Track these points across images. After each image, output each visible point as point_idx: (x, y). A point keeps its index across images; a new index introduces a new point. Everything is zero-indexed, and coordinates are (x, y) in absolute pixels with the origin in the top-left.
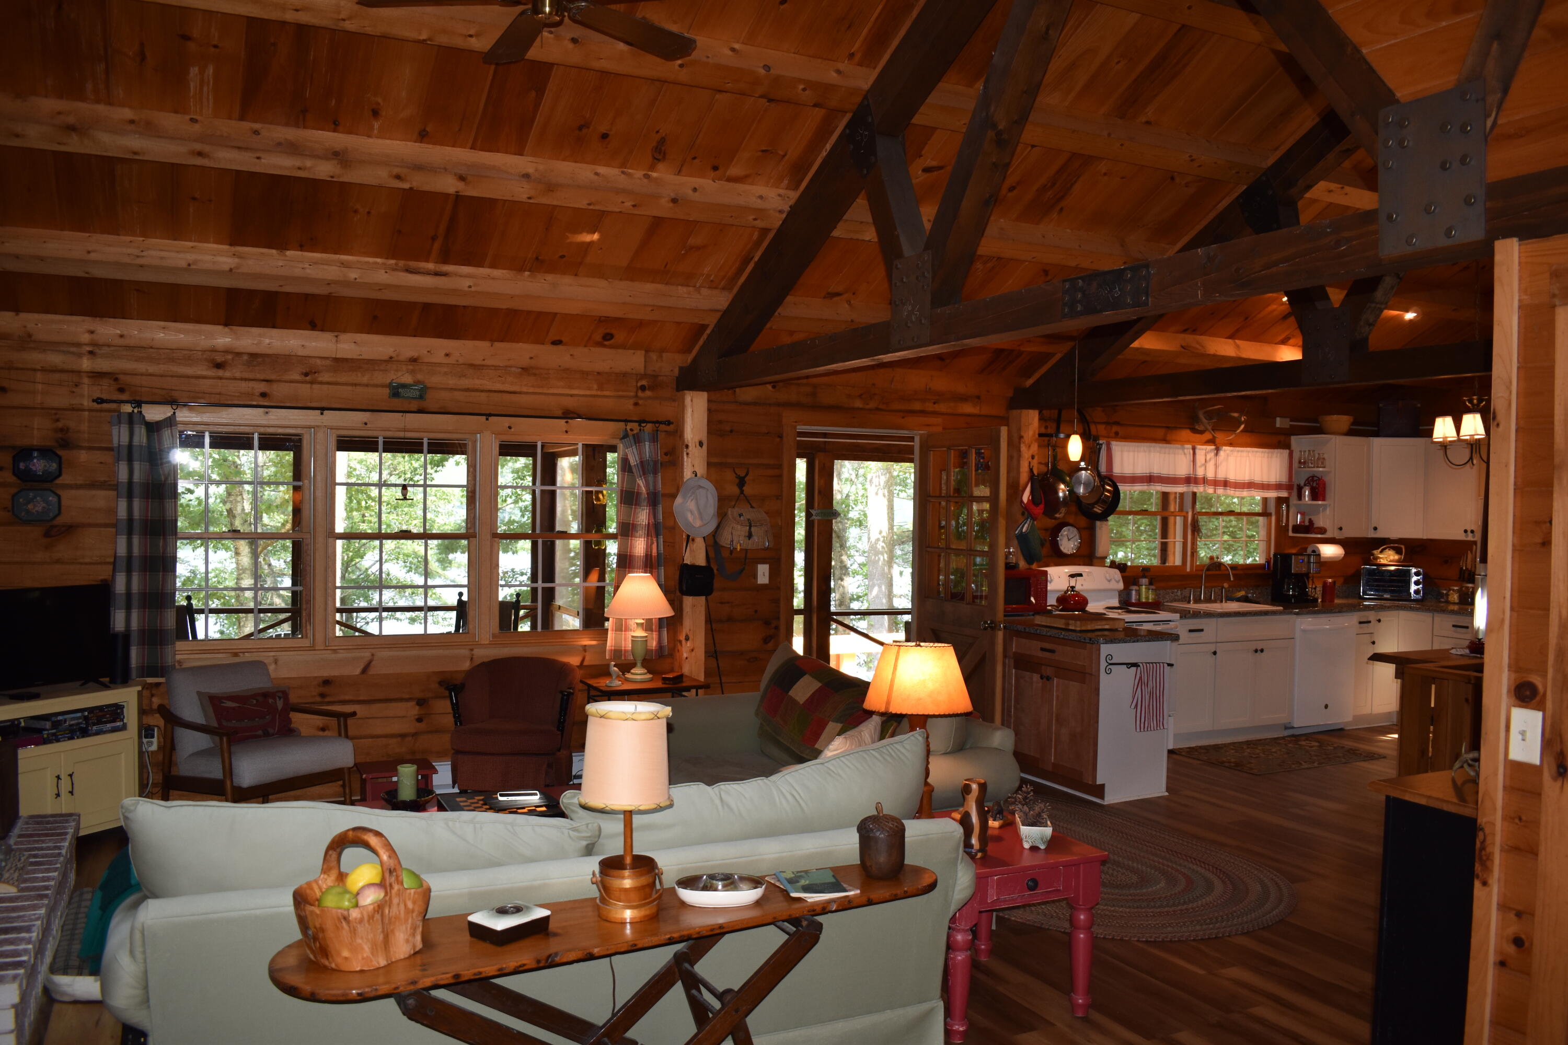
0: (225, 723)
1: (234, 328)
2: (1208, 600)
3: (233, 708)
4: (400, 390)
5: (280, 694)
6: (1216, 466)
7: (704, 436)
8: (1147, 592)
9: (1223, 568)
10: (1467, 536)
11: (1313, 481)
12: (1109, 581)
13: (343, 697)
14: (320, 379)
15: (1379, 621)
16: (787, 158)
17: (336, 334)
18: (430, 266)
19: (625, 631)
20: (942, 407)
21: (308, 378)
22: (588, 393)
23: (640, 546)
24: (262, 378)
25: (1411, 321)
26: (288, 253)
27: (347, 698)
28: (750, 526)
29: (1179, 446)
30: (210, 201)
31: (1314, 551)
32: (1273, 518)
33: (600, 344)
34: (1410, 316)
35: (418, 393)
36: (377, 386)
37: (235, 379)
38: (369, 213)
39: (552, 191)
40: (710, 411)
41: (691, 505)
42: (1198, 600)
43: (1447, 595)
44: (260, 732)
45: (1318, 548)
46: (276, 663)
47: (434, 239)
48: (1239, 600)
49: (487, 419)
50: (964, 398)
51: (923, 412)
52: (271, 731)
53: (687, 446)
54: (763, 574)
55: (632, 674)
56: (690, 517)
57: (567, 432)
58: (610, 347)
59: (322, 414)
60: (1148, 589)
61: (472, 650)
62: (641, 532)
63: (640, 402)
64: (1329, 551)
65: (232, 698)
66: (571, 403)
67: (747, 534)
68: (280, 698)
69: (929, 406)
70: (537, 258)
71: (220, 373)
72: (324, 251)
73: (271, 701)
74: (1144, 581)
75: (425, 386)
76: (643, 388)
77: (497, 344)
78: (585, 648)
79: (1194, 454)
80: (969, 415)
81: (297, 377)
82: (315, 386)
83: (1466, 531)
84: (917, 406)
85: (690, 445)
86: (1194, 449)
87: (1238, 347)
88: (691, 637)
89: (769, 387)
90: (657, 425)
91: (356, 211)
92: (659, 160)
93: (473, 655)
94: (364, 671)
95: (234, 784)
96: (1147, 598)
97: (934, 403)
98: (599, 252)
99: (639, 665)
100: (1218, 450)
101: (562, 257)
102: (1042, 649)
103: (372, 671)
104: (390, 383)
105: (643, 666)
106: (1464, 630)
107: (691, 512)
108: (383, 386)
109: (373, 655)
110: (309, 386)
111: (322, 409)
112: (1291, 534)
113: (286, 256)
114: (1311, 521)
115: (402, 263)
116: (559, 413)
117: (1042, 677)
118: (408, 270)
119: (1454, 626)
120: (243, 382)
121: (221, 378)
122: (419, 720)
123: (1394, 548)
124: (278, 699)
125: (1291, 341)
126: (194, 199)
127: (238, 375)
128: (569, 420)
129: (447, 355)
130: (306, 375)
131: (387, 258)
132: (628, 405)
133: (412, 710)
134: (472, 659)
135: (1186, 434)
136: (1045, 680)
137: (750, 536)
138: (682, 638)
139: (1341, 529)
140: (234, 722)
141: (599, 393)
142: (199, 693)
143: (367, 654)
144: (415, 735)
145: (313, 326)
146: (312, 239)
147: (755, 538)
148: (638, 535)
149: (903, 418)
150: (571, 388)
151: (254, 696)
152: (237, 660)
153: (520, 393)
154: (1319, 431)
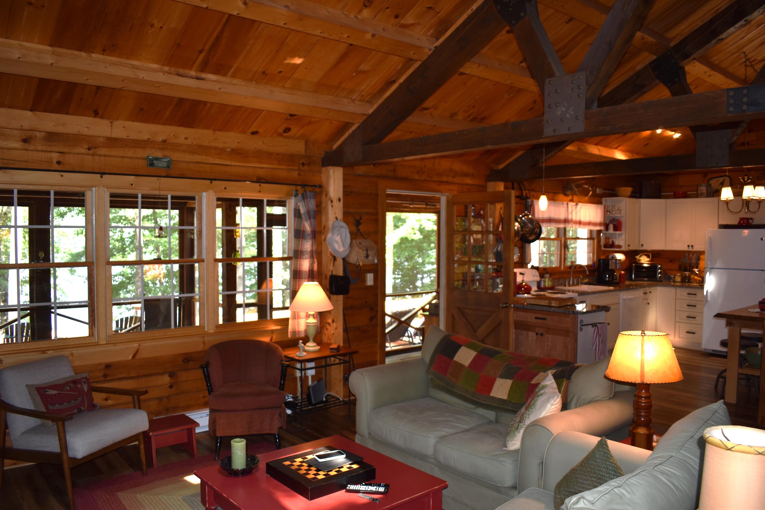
0: (50, 407)
1: (38, 113)
2: (573, 285)
3: (55, 395)
4: (154, 162)
5: (84, 380)
6: (576, 213)
7: (341, 195)
8: (548, 282)
9: (577, 267)
10: (689, 248)
11: (614, 221)
12: (534, 276)
13: (120, 376)
14: (99, 152)
15: (651, 292)
16: (439, 15)
17: (111, 121)
18: (193, 73)
19: (298, 319)
20: (457, 180)
21: (91, 152)
22: (272, 166)
23: (305, 265)
24: (57, 150)
25: (677, 139)
26: (93, 55)
27: (122, 376)
28: (367, 251)
29: (561, 203)
30: (43, 7)
31: (613, 257)
32: (596, 241)
33: (280, 135)
34: (677, 136)
35: (166, 164)
36: (138, 158)
37: (38, 151)
38: (161, 27)
39: (302, 20)
40: (344, 180)
41: (338, 238)
42: (569, 285)
43: (674, 278)
44: (76, 411)
45: (615, 256)
46: (72, 356)
47: (200, 52)
48: (586, 284)
49: (211, 183)
50: (466, 175)
51: (447, 183)
52: (82, 408)
53: (332, 201)
54: (370, 279)
55: (307, 346)
56: (336, 246)
57: (260, 191)
58: (287, 137)
59: (102, 177)
60: (549, 280)
61: (204, 337)
62: (307, 256)
63: (302, 173)
64: (620, 257)
65: (53, 387)
66: (261, 173)
67: (366, 255)
68: (85, 383)
69: (450, 179)
70: (264, 72)
71: (26, 146)
72: (120, 56)
73: (79, 386)
74: (547, 276)
75: (171, 159)
76: (303, 164)
77: (218, 133)
78: (273, 331)
79: (568, 207)
80: (468, 185)
81: (83, 151)
82: (96, 158)
83: (688, 246)
84: (445, 179)
85: (333, 200)
86: (567, 204)
87: (599, 150)
88: (335, 320)
89: (372, 166)
90: (313, 188)
91: (152, 26)
92: (366, 7)
93: (204, 340)
94: (134, 357)
95: (69, 456)
96: (548, 285)
97: (453, 177)
98: (304, 70)
99: (311, 340)
100: (577, 204)
101: (280, 72)
102: (536, 318)
103: (138, 357)
104: (148, 157)
105: (314, 341)
106: (693, 296)
107: (337, 242)
108: (142, 159)
109: (139, 345)
110: (91, 157)
111: (102, 174)
112: (603, 249)
113: (92, 57)
114: (613, 242)
115: (173, 70)
116: (255, 179)
117: (537, 334)
118: (179, 75)
119: (688, 294)
120: (44, 153)
121: (27, 150)
122: (171, 387)
123: (646, 255)
124: (83, 383)
125: (620, 148)
126: (30, 4)
127: (40, 148)
128: (261, 184)
129: (186, 138)
130: (89, 149)
131: (163, 65)
132: (295, 174)
133: (166, 379)
134: (204, 343)
135: (561, 196)
136: (539, 336)
137: (367, 256)
138: (330, 321)
139: (629, 246)
140: (57, 405)
141: (278, 167)
142: (27, 386)
143: (136, 345)
144: (168, 397)
145: (96, 114)
146: (113, 46)
147: (370, 258)
148: (304, 257)
149: (439, 185)
150: (261, 163)
151: (67, 384)
152: (44, 356)
153: (231, 165)
154: (615, 195)
